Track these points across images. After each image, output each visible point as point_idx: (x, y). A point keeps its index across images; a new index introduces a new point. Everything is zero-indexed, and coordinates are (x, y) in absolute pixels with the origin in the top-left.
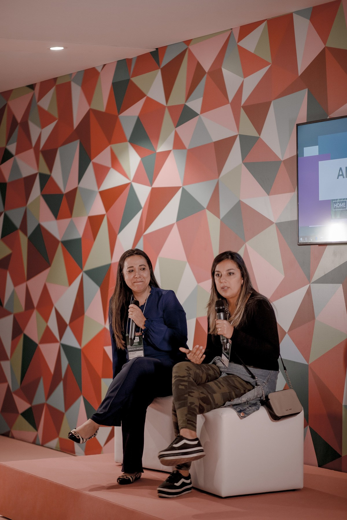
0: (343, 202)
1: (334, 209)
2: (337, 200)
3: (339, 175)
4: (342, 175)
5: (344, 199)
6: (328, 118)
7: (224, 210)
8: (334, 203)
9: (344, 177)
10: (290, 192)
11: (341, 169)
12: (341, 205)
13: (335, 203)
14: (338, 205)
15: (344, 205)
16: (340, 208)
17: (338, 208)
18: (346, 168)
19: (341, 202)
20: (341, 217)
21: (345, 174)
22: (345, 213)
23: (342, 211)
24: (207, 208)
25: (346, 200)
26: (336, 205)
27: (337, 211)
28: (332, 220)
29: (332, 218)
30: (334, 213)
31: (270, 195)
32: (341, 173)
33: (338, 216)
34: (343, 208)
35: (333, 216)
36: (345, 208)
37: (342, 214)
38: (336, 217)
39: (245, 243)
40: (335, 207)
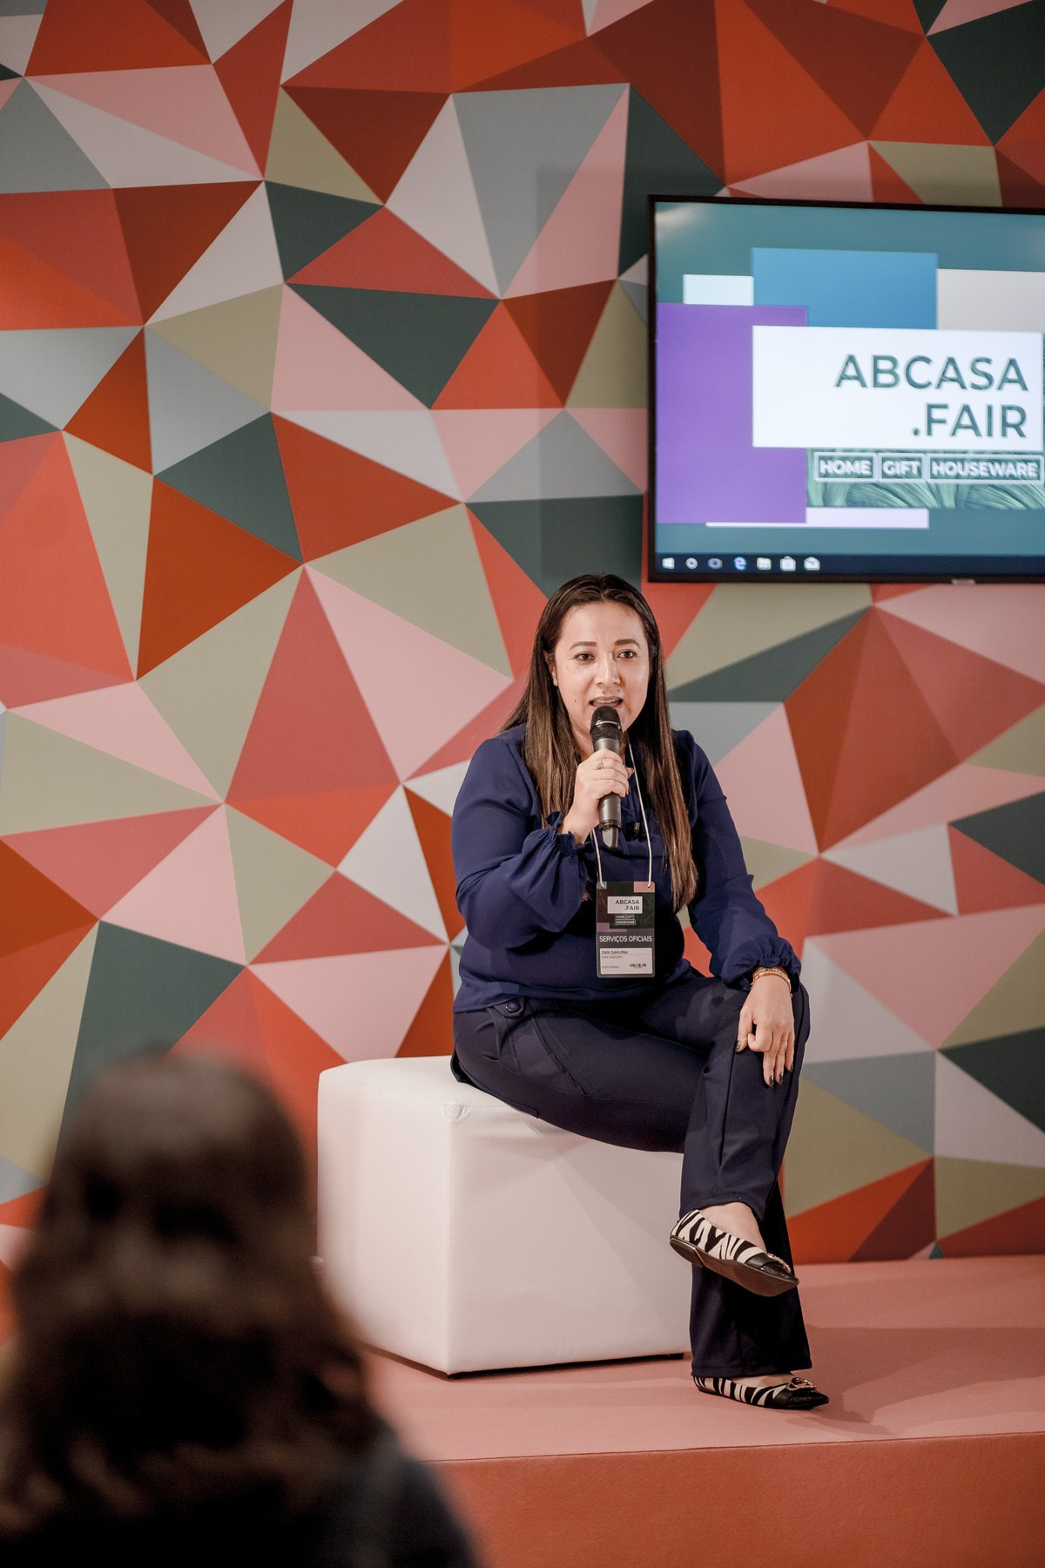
0: (859, 459)
1: (821, 475)
2: (833, 450)
3: (843, 377)
4: (859, 377)
5: (864, 451)
6: (724, 193)
8: (821, 458)
9: (864, 385)
10: (543, 404)
11: (851, 359)
12: (848, 467)
13: (831, 458)
14: (839, 467)
15: (862, 467)
16: (846, 476)
17: (836, 476)
18: (876, 359)
19: (850, 456)
20: (851, 503)
21: (867, 374)
22: (871, 491)
23: (854, 486)
24: (72, 428)
25: (874, 455)
26: (831, 467)
27: (834, 484)
28: (810, 512)
29: (810, 505)
30: (820, 489)
31: (436, 408)
32: (851, 371)
33: (840, 500)
34: (861, 476)
35: (816, 497)
36: (871, 477)
37: (857, 495)
38: (827, 502)
39: (298, 566)
40: (823, 471)
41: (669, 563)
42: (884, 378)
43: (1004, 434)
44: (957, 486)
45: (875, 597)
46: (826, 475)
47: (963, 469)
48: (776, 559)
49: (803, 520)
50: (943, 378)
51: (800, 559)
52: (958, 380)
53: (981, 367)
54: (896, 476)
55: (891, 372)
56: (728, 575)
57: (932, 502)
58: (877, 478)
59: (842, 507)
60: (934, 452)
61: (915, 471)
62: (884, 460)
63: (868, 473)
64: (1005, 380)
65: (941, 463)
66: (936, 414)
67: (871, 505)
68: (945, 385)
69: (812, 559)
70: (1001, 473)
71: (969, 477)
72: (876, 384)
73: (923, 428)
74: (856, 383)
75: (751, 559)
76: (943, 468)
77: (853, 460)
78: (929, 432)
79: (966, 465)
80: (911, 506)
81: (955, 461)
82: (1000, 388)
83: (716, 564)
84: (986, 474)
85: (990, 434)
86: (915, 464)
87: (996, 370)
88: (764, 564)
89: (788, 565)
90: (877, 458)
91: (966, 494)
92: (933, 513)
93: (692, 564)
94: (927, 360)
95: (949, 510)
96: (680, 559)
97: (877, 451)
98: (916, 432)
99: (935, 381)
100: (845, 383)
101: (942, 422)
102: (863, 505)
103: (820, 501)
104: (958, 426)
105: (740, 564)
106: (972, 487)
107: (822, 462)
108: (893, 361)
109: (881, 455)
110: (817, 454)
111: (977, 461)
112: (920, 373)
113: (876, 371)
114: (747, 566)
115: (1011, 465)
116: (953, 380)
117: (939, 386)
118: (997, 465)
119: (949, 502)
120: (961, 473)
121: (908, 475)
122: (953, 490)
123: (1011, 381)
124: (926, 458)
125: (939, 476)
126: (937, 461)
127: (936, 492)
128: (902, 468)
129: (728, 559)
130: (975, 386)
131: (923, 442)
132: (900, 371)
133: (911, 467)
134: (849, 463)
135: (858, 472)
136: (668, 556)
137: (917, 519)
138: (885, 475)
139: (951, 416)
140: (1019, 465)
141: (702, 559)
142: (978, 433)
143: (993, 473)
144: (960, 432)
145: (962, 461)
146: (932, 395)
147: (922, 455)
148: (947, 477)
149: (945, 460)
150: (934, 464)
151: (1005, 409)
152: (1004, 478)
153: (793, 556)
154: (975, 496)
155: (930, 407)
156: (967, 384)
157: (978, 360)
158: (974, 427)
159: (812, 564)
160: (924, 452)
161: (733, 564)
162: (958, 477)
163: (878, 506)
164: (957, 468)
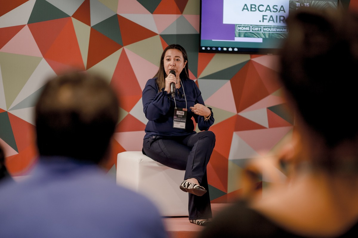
1: (238, 30)
2: (241, 25)
3: (244, 9)
4: (247, 9)
5: (248, 25)
7: (95, 20)
8: (238, 26)
9: (248, 11)
10: (177, 13)
11: (246, 5)
12: (244, 29)
13: (241, 26)
14: (242, 28)
15: (248, 29)
16: (244, 30)
17: (242, 30)
18: (251, 5)
19: (245, 26)
20: (245, 36)
21: (249, 9)
22: (249, 34)
23: (246, 33)
24: (73, 16)
25: (250, 26)
26: (241, 28)
27: (241, 32)
28: (236, 38)
29: (236, 37)
30: (238, 33)
31: (153, 14)
32: (246, 8)
33: (242, 35)
34: (247, 31)
35: (237, 35)
36: (250, 31)
37: (246, 35)
38: (239, 36)
39: (122, 47)
40: (239, 29)
41: (203, 48)
42: (253, 9)
43: (280, 22)
44: (269, 33)
45: (251, 58)
46: (240, 30)
47: (271, 30)
48: (228, 48)
49: (234, 40)
50: (266, 10)
51: (233, 48)
52: (270, 10)
53: (275, 7)
54: (255, 31)
55: (255, 8)
56: (217, 51)
57: (263, 37)
58: (251, 31)
59: (243, 37)
60: (264, 26)
61: (260, 30)
62: (253, 27)
63: (249, 30)
64: (280, 10)
65: (266, 28)
66: (265, 17)
67: (249, 37)
68: (267, 11)
69: (236, 48)
70: (279, 31)
71: (272, 31)
72: (251, 10)
73: (262, 20)
74: (247, 10)
75: (222, 48)
76: (266, 29)
77: (246, 27)
78: (263, 21)
79: (271, 29)
80: (258, 37)
81: (269, 28)
82: (279, 12)
83: (214, 49)
84: (276, 31)
85: (277, 22)
86: (260, 28)
87: (278, 8)
88: (225, 49)
89: (230, 49)
90: (251, 27)
91: (271, 35)
92: (263, 39)
93: (209, 49)
94: (263, 6)
95: (267, 38)
96: (206, 47)
97: (251, 25)
98: (260, 21)
99: (264, 10)
100: (244, 10)
101: (266, 19)
102: (248, 37)
103: (238, 36)
104: (270, 20)
105: (220, 49)
106: (272, 33)
107: (239, 27)
108: (255, 6)
109: (252, 26)
110: (238, 25)
111: (274, 28)
112: (261, 8)
113: (251, 8)
114: (221, 50)
115: (281, 29)
116: (268, 10)
117: (265, 11)
118: (278, 29)
119: (267, 37)
120: (270, 30)
121: (258, 31)
122: (268, 34)
123: (282, 10)
124: (262, 27)
125: (265, 31)
126: (265, 28)
127: (264, 34)
128: (257, 29)
129: (217, 48)
130: (273, 11)
131: (262, 23)
132: (257, 8)
133: (259, 29)
134: (245, 28)
135: (247, 30)
136: (203, 47)
137: (260, 40)
138: (253, 30)
139: (268, 18)
140: (283, 29)
141: (211, 48)
142: (274, 22)
143: (277, 31)
144: (270, 21)
145: (270, 28)
146: (264, 13)
147: (261, 26)
148: (267, 31)
149: (267, 28)
150: (264, 28)
151: (280, 16)
152: (280, 32)
153: (231, 48)
154: (273, 35)
155: (263, 16)
156: (272, 11)
157: (274, 6)
158: (273, 20)
159: (236, 50)
160: (262, 26)
161: (218, 49)
162: (269, 31)
163: (251, 37)
164: (269, 29)
